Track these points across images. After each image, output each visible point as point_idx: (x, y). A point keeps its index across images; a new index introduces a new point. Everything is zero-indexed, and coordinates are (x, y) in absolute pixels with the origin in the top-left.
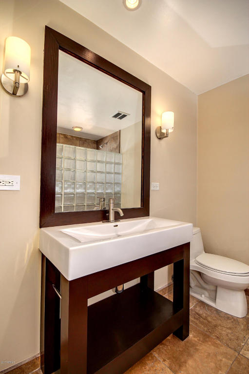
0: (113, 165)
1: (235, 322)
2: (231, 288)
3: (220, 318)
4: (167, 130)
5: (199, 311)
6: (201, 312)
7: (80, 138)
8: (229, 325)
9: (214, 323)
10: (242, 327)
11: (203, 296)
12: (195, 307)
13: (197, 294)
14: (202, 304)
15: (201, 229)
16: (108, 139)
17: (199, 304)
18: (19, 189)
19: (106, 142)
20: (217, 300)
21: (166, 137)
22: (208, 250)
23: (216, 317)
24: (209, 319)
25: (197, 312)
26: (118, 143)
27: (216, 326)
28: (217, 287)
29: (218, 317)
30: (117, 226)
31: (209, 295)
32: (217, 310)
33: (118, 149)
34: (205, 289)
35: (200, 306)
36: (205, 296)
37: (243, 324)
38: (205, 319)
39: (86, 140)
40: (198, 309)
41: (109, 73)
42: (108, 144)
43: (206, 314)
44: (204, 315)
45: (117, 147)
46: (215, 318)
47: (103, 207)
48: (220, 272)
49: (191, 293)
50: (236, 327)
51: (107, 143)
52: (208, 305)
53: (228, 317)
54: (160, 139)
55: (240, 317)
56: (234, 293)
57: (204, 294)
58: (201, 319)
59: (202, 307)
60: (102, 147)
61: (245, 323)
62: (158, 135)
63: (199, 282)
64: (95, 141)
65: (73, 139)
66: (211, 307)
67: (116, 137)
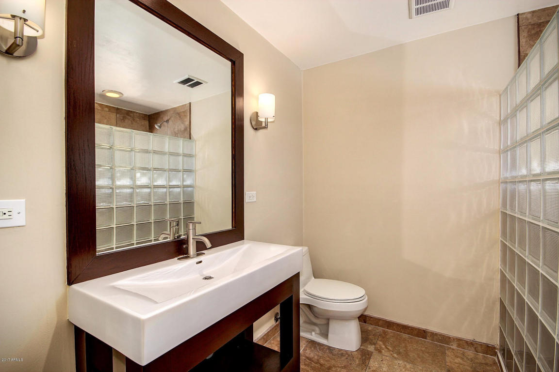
0: (181, 158)
1: (349, 358)
2: (343, 318)
3: (334, 357)
4: (266, 119)
5: (310, 354)
6: (312, 355)
7: (118, 109)
8: (344, 364)
9: (327, 365)
10: (357, 362)
11: (313, 333)
12: (305, 350)
13: (307, 334)
14: (313, 343)
15: (309, 249)
16: (169, 114)
17: (309, 344)
18: (23, 223)
19: (166, 119)
20: (329, 335)
21: (265, 127)
22: (317, 274)
23: (328, 357)
24: (322, 361)
25: (307, 355)
26: (187, 123)
27: (329, 368)
28: (328, 319)
29: (331, 356)
30: (201, 262)
31: (321, 331)
32: (329, 348)
33: (187, 133)
34: (315, 324)
35: (311, 348)
36: (316, 333)
37: (357, 358)
38: (318, 362)
39: (128, 113)
40: (308, 351)
41: (181, 28)
42: (170, 122)
43: (318, 356)
44: (316, 357)
45: (185, 129)
46: (328, 359)
47: (177, 235)
48: (333, 301)
49: (302, 334)
50: (351, 364)
51: (167, 121)
52: (320, 344)
53: (342, 354)
54: (256, 129)
55: (354, 350)
56: (347, 323)
57: (314, 331)
58: (313, 364)
59: (313, 349)
60: (160, 127)
61: (360, 356)
62: (254, 123)
63: (308, 317)
64: (145, 115)
65: (103, 110)
66: (323, 345)
67: (184, 113)
